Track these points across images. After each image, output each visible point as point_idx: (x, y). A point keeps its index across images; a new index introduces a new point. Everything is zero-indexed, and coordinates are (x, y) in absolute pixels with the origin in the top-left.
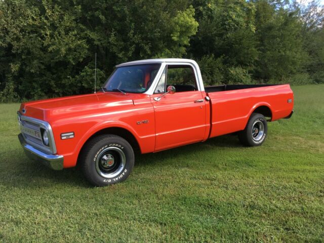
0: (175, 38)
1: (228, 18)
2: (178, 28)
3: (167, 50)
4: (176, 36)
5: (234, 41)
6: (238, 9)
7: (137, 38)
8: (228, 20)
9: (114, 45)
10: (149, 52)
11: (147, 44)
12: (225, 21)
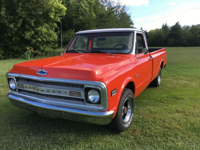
0: (52, 17)
1: (80, 7)
2: (54, 10)
3: (46, 24)
4: (53, 15)
5: (85, 22)
6: (85, 2)
7: (24, 14)
8: (80, 8)
9: (4, 18)
10: (33, 25)
11: (32, 19)
12: (78, 8)
